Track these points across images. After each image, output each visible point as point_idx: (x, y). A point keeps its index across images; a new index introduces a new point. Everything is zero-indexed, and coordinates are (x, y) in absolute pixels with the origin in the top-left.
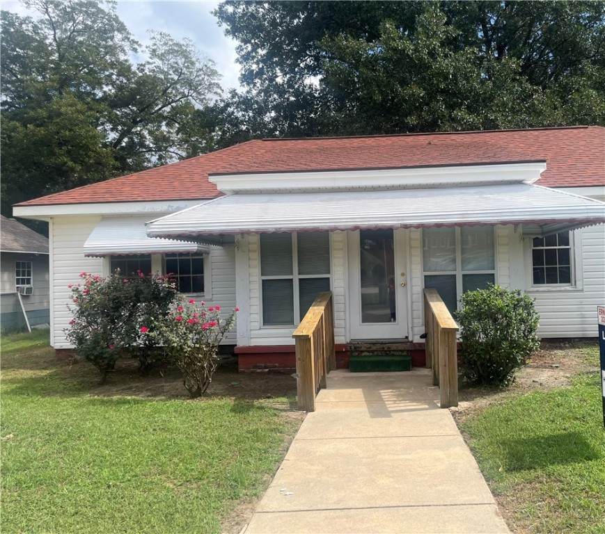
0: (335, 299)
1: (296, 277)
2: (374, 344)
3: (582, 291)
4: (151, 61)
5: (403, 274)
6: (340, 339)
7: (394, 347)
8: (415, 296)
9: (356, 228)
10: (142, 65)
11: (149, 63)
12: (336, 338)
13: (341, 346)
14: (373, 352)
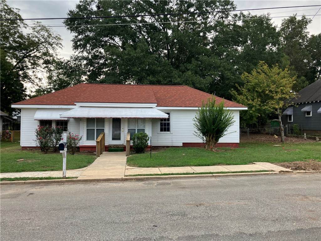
0: (105, 134)
1: (96, 129)
2: (115, 145)
3: (172, 134)
4: (33, 33)
5: (123, 129)
6: (106, 144)
7: (120, 146)
8: (125, 134)
9: (111, 118)
10: (28, 34)
11: (32, 34)
12: (105, 144)
13: (107, 146)
14: (114, 147)
